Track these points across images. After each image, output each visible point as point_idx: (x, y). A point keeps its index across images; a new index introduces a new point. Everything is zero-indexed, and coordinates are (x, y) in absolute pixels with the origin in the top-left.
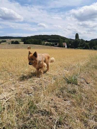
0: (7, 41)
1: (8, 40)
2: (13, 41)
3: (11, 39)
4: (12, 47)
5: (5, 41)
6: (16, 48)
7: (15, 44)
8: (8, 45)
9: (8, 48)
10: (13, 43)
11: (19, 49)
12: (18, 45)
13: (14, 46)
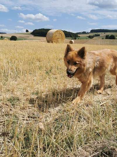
0: (100, 35)
1: (102, 34)
2: (108, 35)
3: (106, 33)
4: (106, 43)
5: (99, 35)
6: (110, 44)
7: (110, 39)
8: (102, 40)
9: (101, 44)
10: (107, 37)
11: (114, 46)
12: (114, 40)
13: (108, 41)
